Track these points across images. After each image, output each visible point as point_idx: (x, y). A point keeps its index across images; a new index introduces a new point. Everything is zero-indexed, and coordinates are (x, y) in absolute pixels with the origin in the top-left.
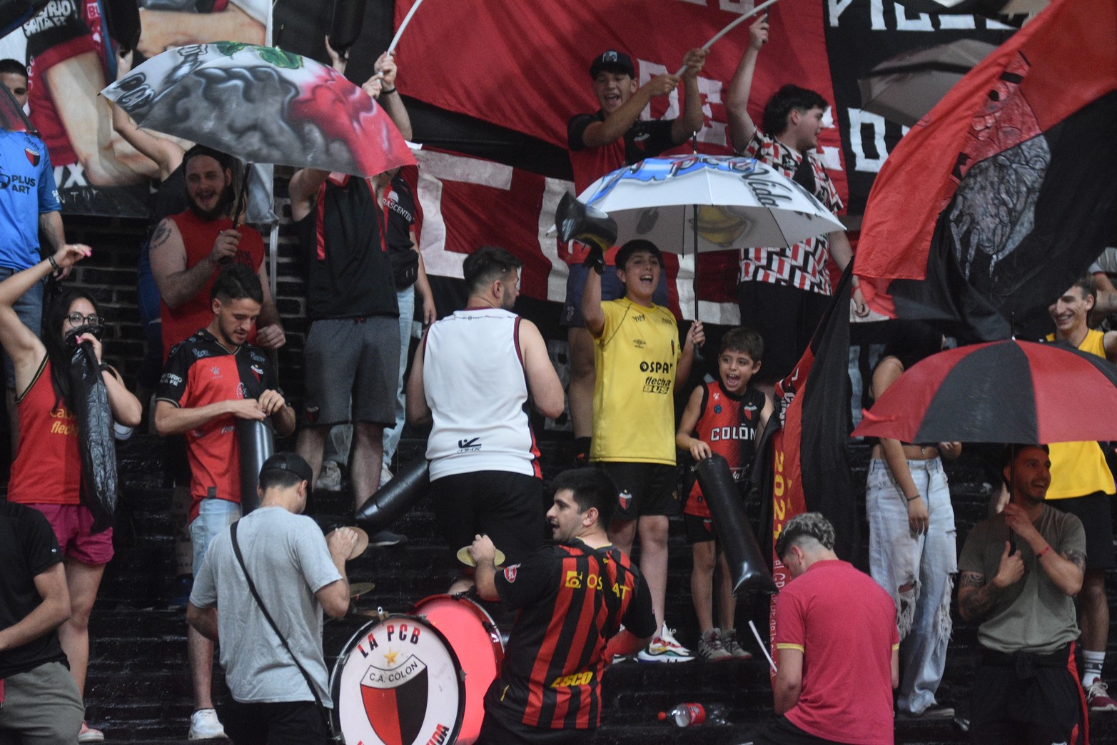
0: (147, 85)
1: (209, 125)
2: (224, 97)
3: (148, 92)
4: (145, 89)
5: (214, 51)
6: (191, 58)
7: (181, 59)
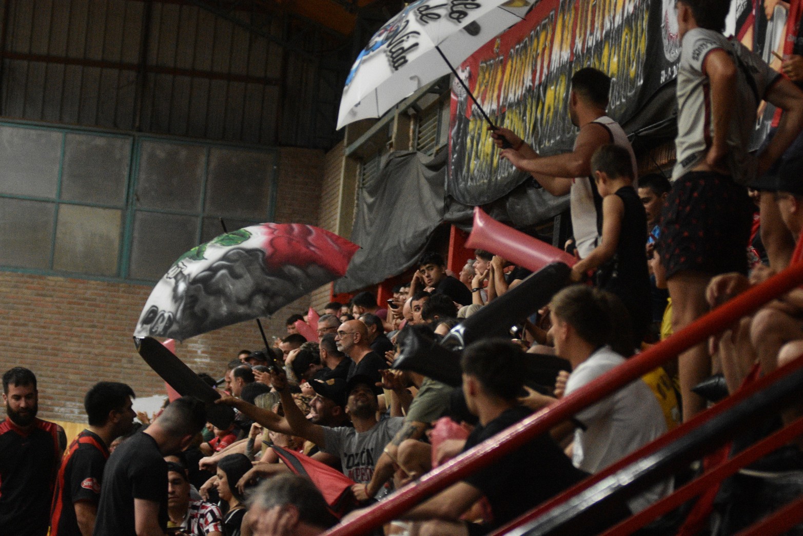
0: (162, 311)
1: (224, 309)
2: (221, 286)
3: (166, 315)
4: (163, 315)
5: (190, 262)
6: (179, 277)
7: (173, 281)
